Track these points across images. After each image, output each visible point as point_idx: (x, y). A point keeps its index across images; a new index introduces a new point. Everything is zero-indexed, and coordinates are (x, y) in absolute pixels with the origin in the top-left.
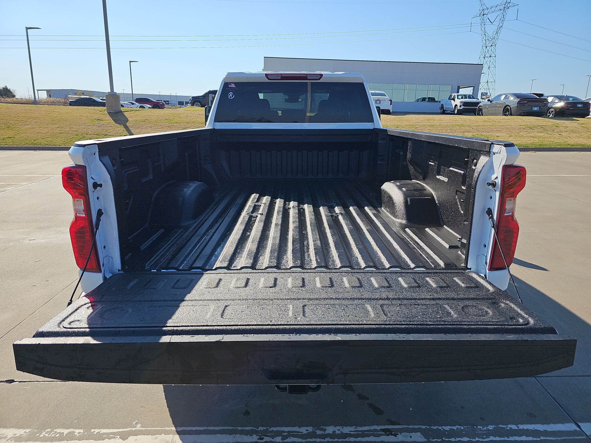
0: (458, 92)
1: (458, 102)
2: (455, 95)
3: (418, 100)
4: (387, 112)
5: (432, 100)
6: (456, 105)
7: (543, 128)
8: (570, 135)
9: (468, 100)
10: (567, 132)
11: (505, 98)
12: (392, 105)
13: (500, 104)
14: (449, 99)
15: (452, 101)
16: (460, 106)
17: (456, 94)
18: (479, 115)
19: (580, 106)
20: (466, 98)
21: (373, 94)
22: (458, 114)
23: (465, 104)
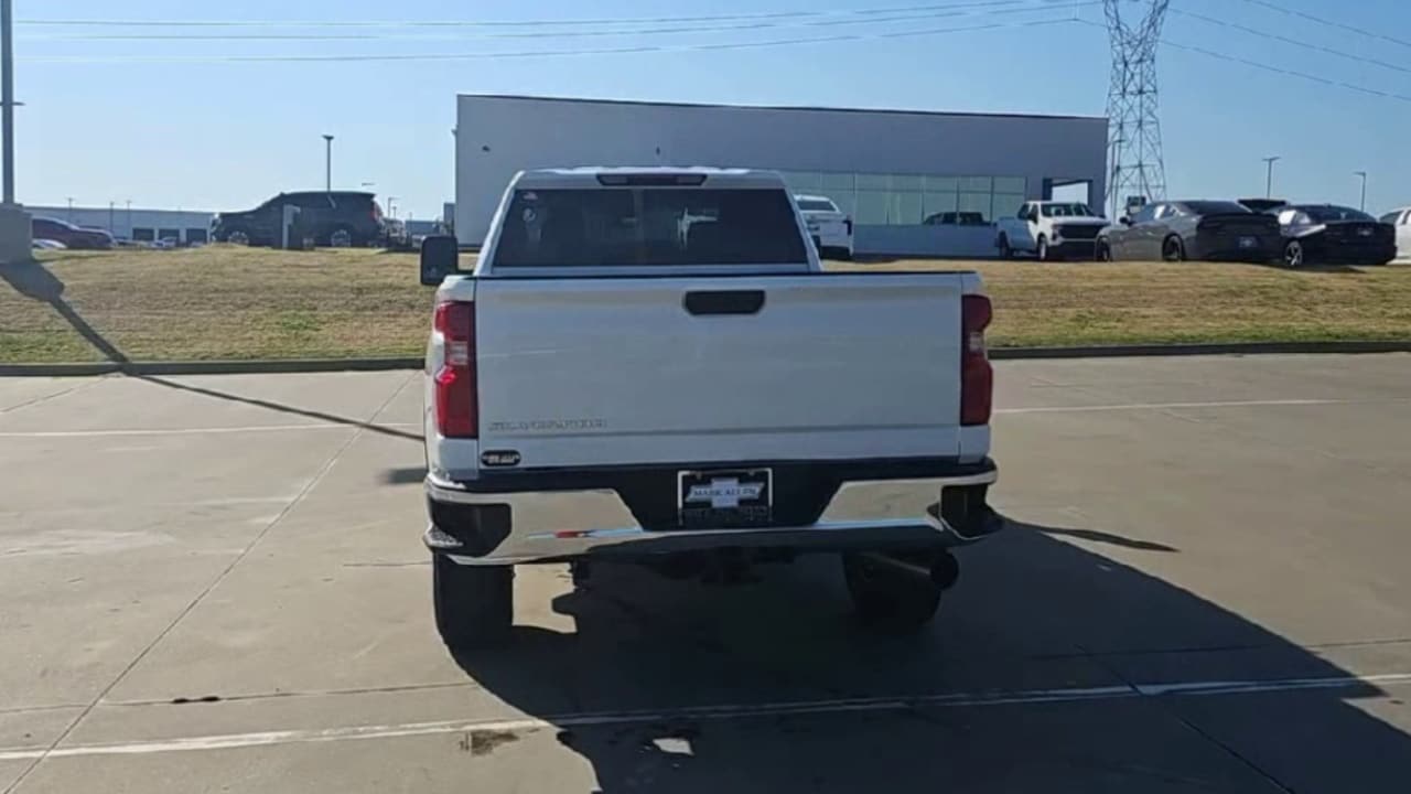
0: (1047, 195)
1: (1044, 226)
2: (1035, 207)
3: (931, 221)
4: (840, 254)
5: (974, 219)
6: (1041, 235)
7: (1266, 296)
8: (1335, 311)
9: (1074, 219)
10: (1327, 302)
11: (1165, 214)
12: (853, 235)
13: (1154, 229)
14: (1021, 216)
15: (1031, 223)
16: (1054, 237)
17: (1039, 203)
18: (1100, 259)
19: (1366, 233)
20: (1068, 213)
21: (804, 205)
22: (1047, 259)
23: (1065, 230)
